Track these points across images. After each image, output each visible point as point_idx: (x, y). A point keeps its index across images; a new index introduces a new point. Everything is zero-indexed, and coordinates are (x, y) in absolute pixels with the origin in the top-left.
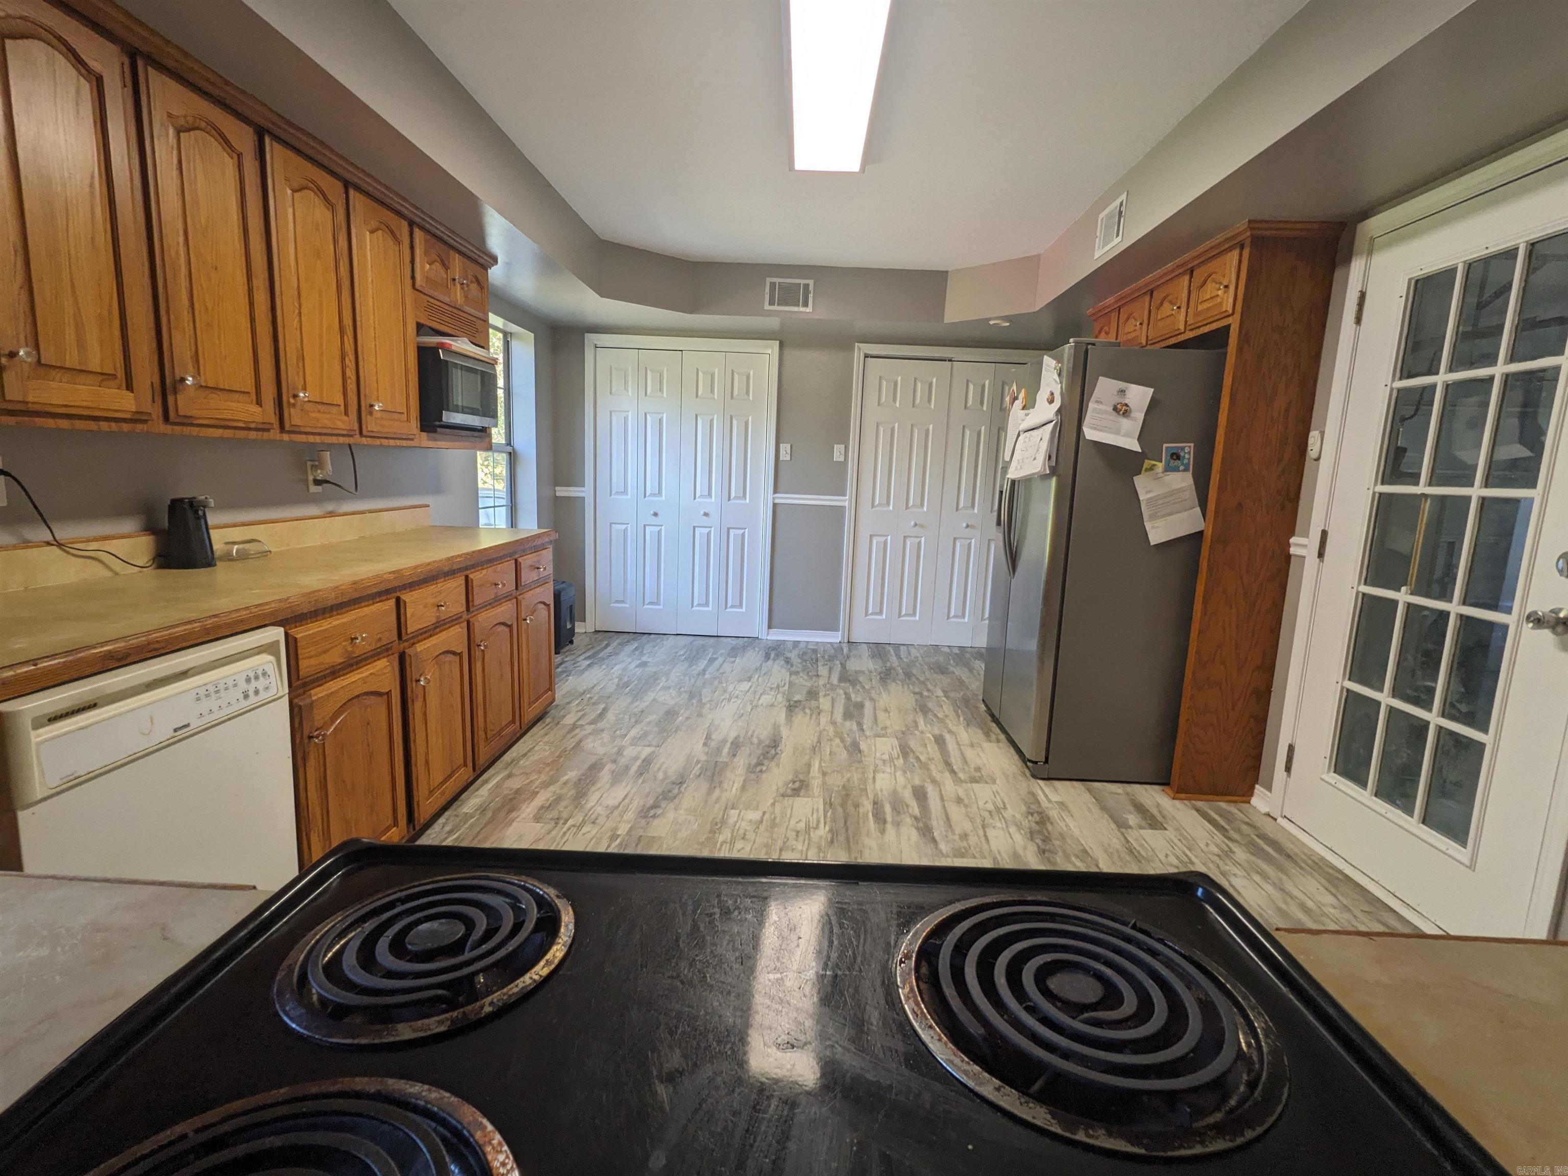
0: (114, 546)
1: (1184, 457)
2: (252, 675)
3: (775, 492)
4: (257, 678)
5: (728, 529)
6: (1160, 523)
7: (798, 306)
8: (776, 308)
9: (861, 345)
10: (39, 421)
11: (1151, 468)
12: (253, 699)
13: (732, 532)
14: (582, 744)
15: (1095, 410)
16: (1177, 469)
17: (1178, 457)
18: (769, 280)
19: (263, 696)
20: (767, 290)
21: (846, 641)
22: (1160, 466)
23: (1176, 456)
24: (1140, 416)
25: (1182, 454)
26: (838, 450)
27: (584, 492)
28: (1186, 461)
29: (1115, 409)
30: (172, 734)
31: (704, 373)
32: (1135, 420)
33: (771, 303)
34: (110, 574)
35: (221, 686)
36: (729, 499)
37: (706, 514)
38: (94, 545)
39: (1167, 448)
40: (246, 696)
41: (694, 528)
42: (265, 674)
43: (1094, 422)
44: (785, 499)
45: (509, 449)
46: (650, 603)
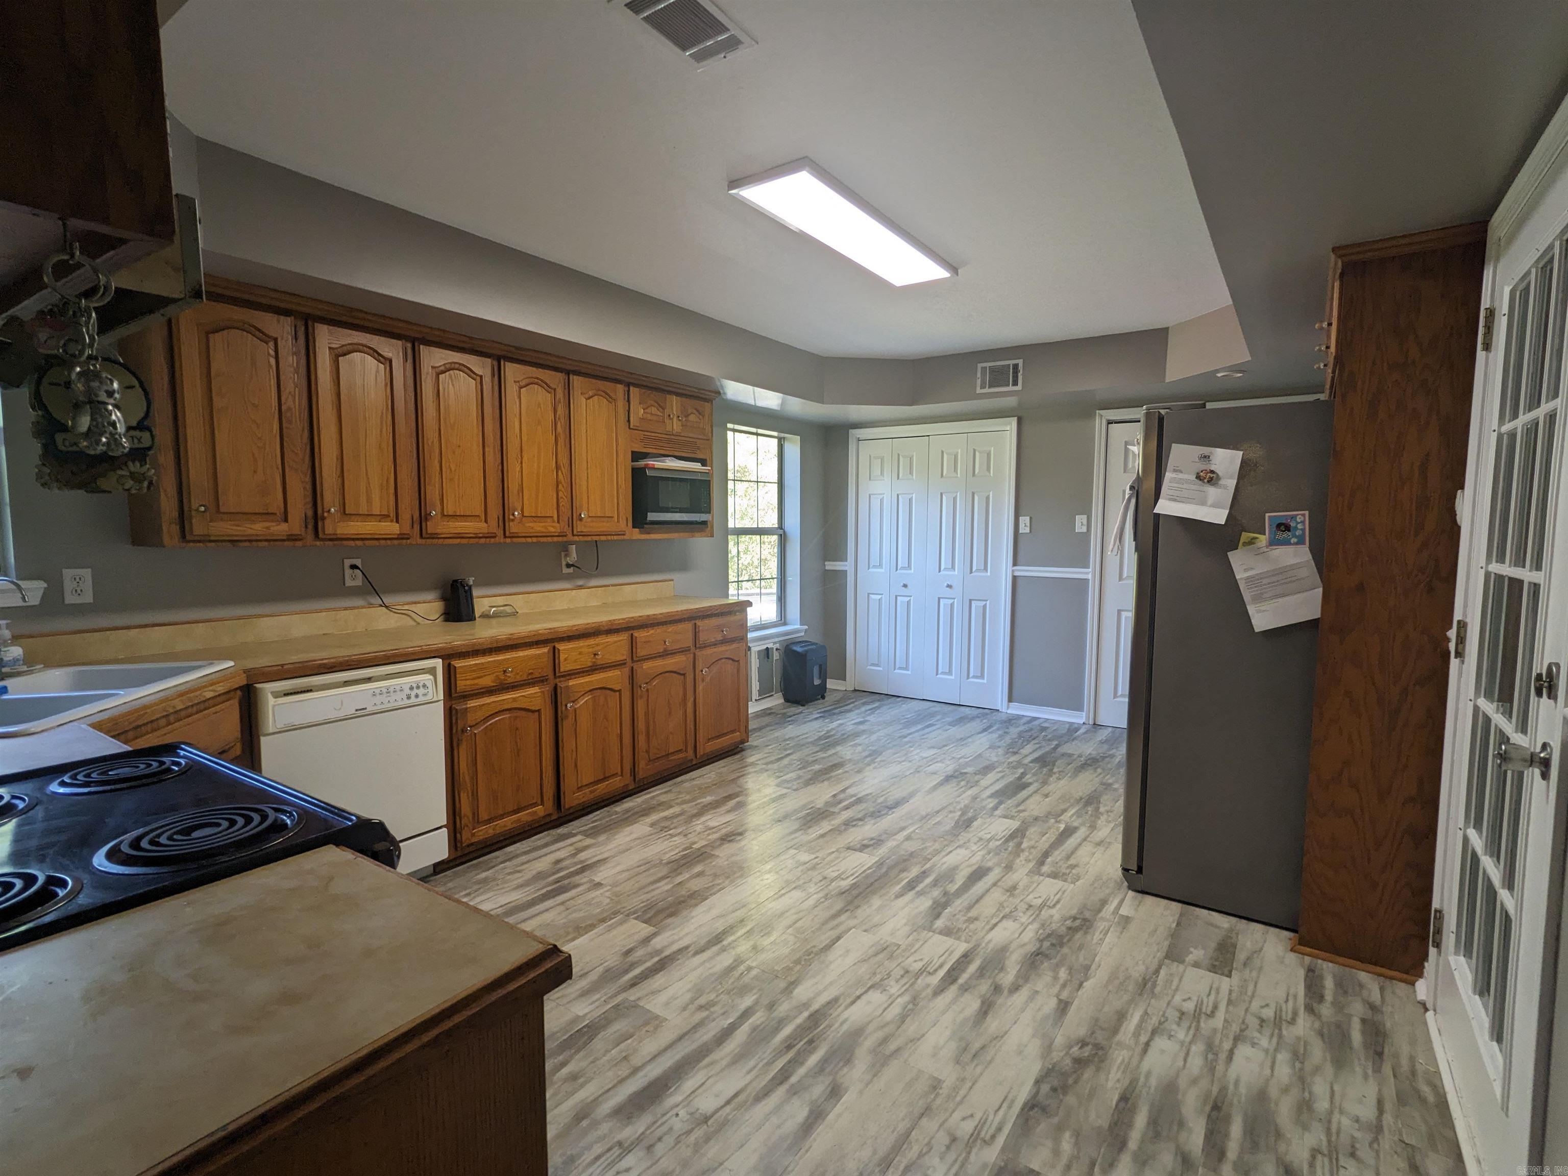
0: (418, 608)
1: (1296, 528)
2: (415, 685)
3: (1015, 564)
4: (418, 687)
5: (970, 601)
6: (1266, 606)
7: (1008, 385)
8: (987, 390)
9: (1102, 412)
10: (345, 543)
11: (1251, 542)
12: (413, 700)
13: (974, 604)
14: (741, 779)
15: (1172, 480)
16: (1287, 543)
17: (1287, 528)
18: (980, 366)
19: (422, 699)
20: (979, 375)
21: (1091, 722)
22: (1263, 539)
23: (1283, 527)
24: (1231, 483)
25: (1293, 524)
26: (1081, 520)
27: (847, 566)
28: (1298, 533)
29: (1198, 477)
30: (354, 712)
31: (948, 454)
32: (1225, 487)
33: (982, 387)
34: (414, 624)
35: (391, 689)
36: (971, 572)
37: (949, 586)
38: (406, 607)
39: (1269, 517)
40: (409, 697)
41: (939, 599)
42: (424, 686)
43: (1171, 493)
44: (1023, 571)
45: (781, 532)
46: (900, 668)
